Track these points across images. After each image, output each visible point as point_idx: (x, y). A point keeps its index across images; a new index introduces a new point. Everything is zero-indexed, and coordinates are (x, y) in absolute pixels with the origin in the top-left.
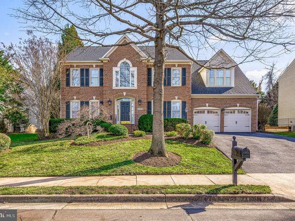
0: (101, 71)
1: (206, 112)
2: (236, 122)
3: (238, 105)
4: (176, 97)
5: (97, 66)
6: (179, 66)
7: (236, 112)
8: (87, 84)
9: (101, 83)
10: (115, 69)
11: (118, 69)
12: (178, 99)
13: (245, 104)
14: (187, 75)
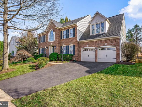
1: (89, 50)
2: (106, 55)
3: (106, 44)
4: (71, 43)
6: (72, 27)
7: (106, 49)
10: (49, 34)
12: (72, 44)
13: (110, 43)
14: (75, 31)
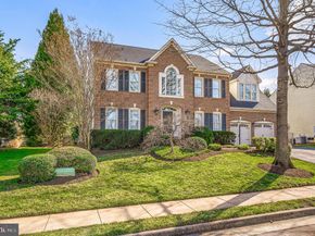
0: (143, 75)
3: (264, 119)
4: (217, 110)
5: (138, 69)
6: (219, 77)
7: (263, 126)
8: (127, 89)
9: (143, 89)
10: (161, 75)
11: (164, 75)
13: (269, 118)
14: (226, 88)
